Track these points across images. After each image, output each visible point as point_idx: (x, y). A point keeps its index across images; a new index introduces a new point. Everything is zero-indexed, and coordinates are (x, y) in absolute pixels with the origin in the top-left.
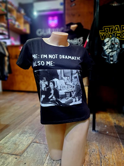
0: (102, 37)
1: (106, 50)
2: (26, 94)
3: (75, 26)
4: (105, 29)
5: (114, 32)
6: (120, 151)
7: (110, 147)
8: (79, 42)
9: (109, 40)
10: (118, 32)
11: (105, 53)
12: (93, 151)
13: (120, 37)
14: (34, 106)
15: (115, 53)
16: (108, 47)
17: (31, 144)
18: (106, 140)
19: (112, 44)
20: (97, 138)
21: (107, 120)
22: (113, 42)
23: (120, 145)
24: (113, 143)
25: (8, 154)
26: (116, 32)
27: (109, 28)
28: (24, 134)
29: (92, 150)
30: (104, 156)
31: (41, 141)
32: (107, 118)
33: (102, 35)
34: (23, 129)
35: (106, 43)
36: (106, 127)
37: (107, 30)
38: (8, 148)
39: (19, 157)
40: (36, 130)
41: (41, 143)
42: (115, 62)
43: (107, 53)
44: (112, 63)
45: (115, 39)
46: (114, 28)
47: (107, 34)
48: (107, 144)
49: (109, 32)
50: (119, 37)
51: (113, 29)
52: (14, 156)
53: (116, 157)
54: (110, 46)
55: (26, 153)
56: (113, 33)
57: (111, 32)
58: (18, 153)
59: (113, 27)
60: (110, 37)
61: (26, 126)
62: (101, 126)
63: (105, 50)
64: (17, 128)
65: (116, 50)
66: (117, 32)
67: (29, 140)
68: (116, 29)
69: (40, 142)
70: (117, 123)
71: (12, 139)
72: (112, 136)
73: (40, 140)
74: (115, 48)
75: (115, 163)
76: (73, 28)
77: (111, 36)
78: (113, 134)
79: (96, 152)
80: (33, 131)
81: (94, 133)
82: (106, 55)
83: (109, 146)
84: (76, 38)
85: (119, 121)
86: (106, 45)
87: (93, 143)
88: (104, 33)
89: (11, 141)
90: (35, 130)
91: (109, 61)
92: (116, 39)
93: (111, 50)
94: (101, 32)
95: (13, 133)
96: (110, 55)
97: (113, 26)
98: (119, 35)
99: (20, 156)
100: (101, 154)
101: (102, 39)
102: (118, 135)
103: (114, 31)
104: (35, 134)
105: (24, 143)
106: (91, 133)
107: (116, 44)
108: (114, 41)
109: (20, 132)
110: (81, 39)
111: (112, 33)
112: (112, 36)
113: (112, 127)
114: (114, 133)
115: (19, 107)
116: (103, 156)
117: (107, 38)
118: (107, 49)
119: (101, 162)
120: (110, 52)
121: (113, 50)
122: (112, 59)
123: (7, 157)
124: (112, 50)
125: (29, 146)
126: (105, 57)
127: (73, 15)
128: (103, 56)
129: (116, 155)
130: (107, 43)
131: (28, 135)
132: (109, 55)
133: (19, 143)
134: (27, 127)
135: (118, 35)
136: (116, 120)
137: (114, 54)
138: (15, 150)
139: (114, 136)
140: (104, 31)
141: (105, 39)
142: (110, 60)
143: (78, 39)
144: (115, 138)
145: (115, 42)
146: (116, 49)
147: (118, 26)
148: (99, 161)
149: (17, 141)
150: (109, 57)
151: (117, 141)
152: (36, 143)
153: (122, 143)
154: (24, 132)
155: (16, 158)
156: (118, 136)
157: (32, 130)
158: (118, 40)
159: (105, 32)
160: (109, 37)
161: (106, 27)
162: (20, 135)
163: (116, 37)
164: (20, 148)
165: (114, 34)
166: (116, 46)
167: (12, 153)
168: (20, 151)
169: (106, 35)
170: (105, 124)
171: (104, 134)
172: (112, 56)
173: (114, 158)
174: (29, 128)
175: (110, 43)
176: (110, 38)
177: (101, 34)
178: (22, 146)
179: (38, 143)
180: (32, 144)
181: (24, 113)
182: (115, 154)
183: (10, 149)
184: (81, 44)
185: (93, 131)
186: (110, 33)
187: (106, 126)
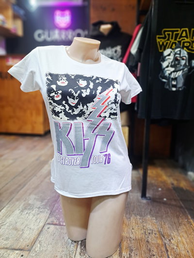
0: (161, 46)
1: (166, 69)
2: (21, 140)
3: (109, 26)
4: (166, 33)
5: (180, 40)
6: (191, 229)
7: (175, 223)
8: (115, 54)
9: (171, 52)
10: (186, 40)
11: (164, 74)
12: (150, 233)
13: (190, 48)
14: (37, 160)
15: (180, 73)
16: (169, 63)
17: (44, 226)
18: (165, 211)
19: (176, 59)
20: (151, 210)
21: (160, 179)
22: (177, 55)
23: (188, 219)
24: (178, 217)
25: (6, 248)
26: (182, 40)
27: (173, 32)
28: (29, 209)
29: (149, 231)
30: (170, 240)
31: (61, 220)
32: (158, 176)
33: (161, 43)
34: (25, 201)
35: (165, 57)
36: (161, 191)
37: (169, 35)
38: (4, 238)
39: (28, 252)
40: (48, 202)
41: (62, 224)
42: (179, 88)
43: (167, 74)
44: (174, 89)
45: (180, 51)
46: (180, 32)
47: (169, 42)
48: (169, 219)
49: (172, 39)
50: (187, 47)
51: (178, 34)
52: (17, 252)
53: (188, 241)
54: (172, 62)
55: (39, 245)
56: (178, 41)
57: (175, 39)
58: (23, 247)
59: (178, 31)
60: (173, 47)
61: (30, 194)
62: (153, 190)
63: (164, 69)
64: (14, 199)
65: (183, 69)
66: (184, 39)
67: (39, 220)
68: (183, 35)
69: (59, 222)
70: (175, 183)
71: (8, 220)
72: (173, 205)
73: (58, 219)
74: (181, 66)
75: (188, 251)
76: (104, 30)
77: (174, 45)
78: (173, 203)
79: (155, 234)
80: (44, 203)
81: (144, 201)
82: (166, 76)
83: (172, 222)
84: (110, 48)
85: (177, 180)
86: (167, 60)
87: (147, 218)
88: (163, 40)
89: (7, 224)
90: (46, 201)
91: (169, 87)
92: (182, 50)
93: (173, 69)
94: (159, 38)
95: (9, 209)
96: (172, 76)
97: (179, 29)
98: (188, 44)
99: (29, 250)
100: (164, 237)
101: (161, 50)
102: (181, 203)
103: (179, 38)
104: (48, 208)
105: (32, 226)
106: (140, 202)
107: (183, 59)
108: (180, 54)
109: (22, 205)
110: (119, 48)
111: (176, 41)
112: (176, 45)
113: (168, 190)
114: (175, 200)
115: (11, 161)
116: (168, 240)
117: (168, 48)
118: (167, 67)
119: (167, 251)
120: (171, 73)
121: (177, 69)
122: (174, 83)
123: (5, 255)
124: (175, 69)
125: (41, 231)
126: (164, 80)
127: (104, 9)
128: (161, 79)
129: (187, 236)
130: (167, 58)
131: (35, 211)
132: (169, 78)
133: (22, 227)
134: (33, 197)
135: (185, 45)
136: (174, 179)
137: (179, 76)
138: (18, 240)
139: (176, 206)
140: (163, 36)
141: (165, 50)
142: (171, 85)
143: (114, 49)
144: (178, 209)
145: (182, 56)
146: (181, 68)
147: (187, 29)
148: (164, 249)
149: (18, 224)
150: (171, 80)
151: (183, 213)
152: (52, 224)
153: (191, 216)
154: (28, 207)
155: (22, 256)
156: (183, 205)
157: (42, 202)
158: (186, 53)
159: (165, 38)
160: (171, 48)
161: (168, 31)
162: (22, 211)
163: (183, 48)
164: (25, 235)
165: (180, 42)
166: (183, 62)
167: (12, 247)
168: (28, 242)
169: (167, 43)
170: (158, 187)
171: (160, 202)
172: (175, 79)
173: (185, 243)
174: (35, 199)
175: (172, 57)
176: (173, 49)
177: (159, 42)
178: (28, 232)
179: (56, 224)
180: (46, 227)
181: (22, 172)
182: (185, 235)
183: (7, 239)
184: (118, 57)
185: (143, 199)
186: (173, 41)
187: (160, 189)
